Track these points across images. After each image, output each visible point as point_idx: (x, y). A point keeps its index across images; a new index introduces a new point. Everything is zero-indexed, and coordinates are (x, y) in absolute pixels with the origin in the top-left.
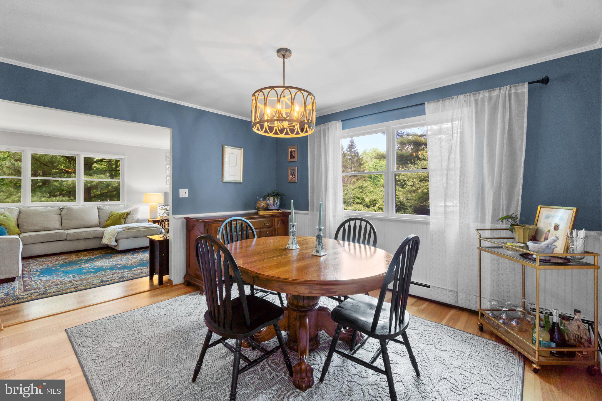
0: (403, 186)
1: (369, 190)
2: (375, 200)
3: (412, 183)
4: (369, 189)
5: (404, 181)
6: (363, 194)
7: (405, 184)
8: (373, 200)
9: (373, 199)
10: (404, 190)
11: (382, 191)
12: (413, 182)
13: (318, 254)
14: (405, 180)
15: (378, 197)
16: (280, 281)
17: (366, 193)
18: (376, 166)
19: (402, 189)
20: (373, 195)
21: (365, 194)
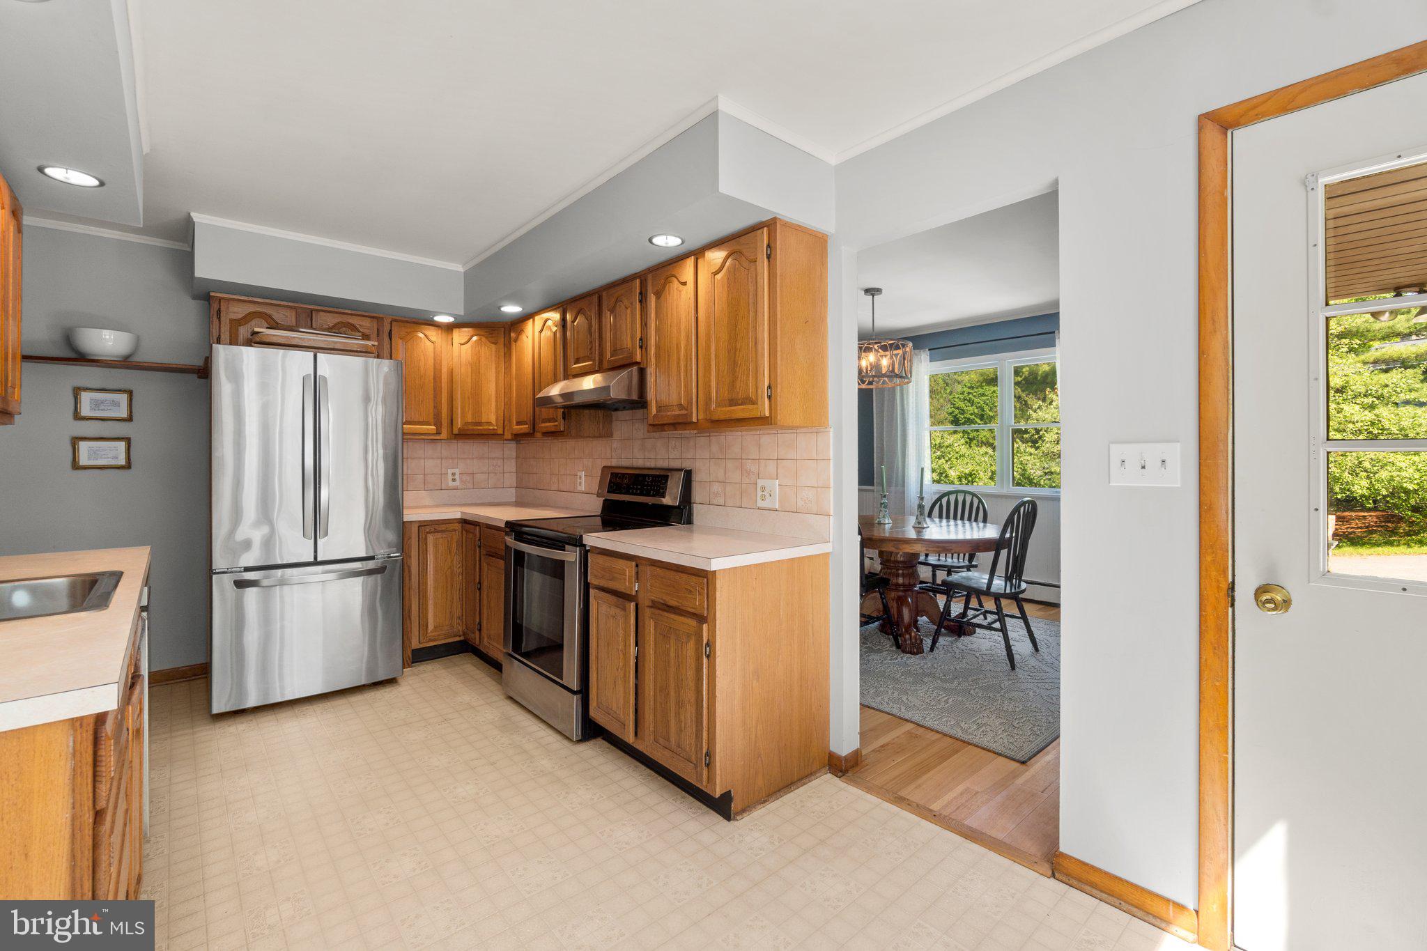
0: (1035, 442)
1: (957, 453)
2: (970, 475)
3: (1056, 436)
4: (957, 450)
5: (1038, 431)
6: (943, 461)
7: (1040, 438)
8: (965, 474)
9: (967, 471)
10: (1038, 451)
11: (986, 453)
12: (1057, 433)
13: (920, 526)
14: (1041, 430)
15: (978, 468)
16: (895, 541)
17: (950, 459)
18: (969, 393)
19: (1033, 450)
20: (967, 464)
21: (947, 461)
